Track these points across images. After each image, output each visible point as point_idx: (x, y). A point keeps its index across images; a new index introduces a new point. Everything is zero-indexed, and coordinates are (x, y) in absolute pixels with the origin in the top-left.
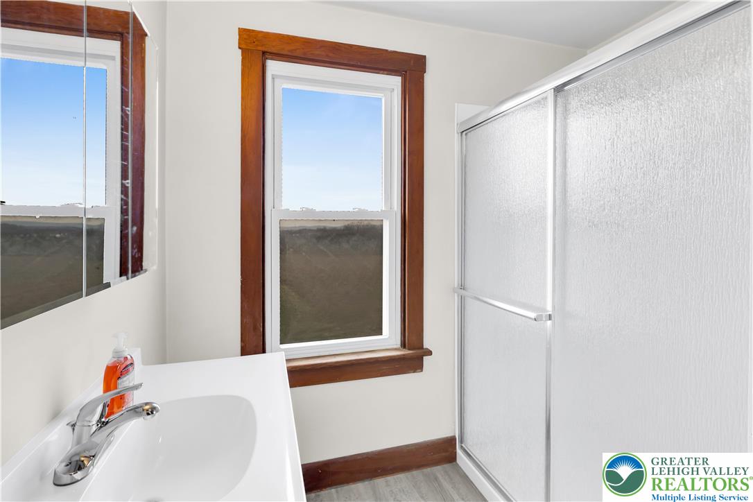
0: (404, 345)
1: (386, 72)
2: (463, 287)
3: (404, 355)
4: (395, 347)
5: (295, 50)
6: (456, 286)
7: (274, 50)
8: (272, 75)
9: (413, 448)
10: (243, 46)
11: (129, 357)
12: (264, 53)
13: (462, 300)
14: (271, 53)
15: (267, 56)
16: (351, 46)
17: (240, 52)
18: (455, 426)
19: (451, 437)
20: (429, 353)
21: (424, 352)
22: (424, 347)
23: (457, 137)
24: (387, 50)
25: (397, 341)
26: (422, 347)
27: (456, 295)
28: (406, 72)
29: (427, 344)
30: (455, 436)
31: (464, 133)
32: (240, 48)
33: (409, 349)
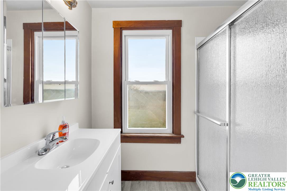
0: (173, 133)
1: (165, 29)
2: (198, 111)
3: (172, 136)
4: (170, 133)
5: (131, 26)
6: (196, 111)
7: (124, 27)
8: (125, 35)
9: (177, 173)
10: (114, 27)
11: (67, 124)
12: (121, 28)
13: (198, 117)
14: (123, 28)
15: (122, 29)
16: (151, 21)
17: (113, 29)
18: (195, 167)
19: (194, 172)
20: (183, 137)
21: (181, 136)
22: (181, 134)
23: (196, 51)
24: (165, 21)
25: (171, 131)
26: (180, 134)
27: (196, 115)
28: (173, 28)
29: (183, 133)
30: (195, 172)
31: (199, 49)
32: (113, 28)
33: (175, 134)
